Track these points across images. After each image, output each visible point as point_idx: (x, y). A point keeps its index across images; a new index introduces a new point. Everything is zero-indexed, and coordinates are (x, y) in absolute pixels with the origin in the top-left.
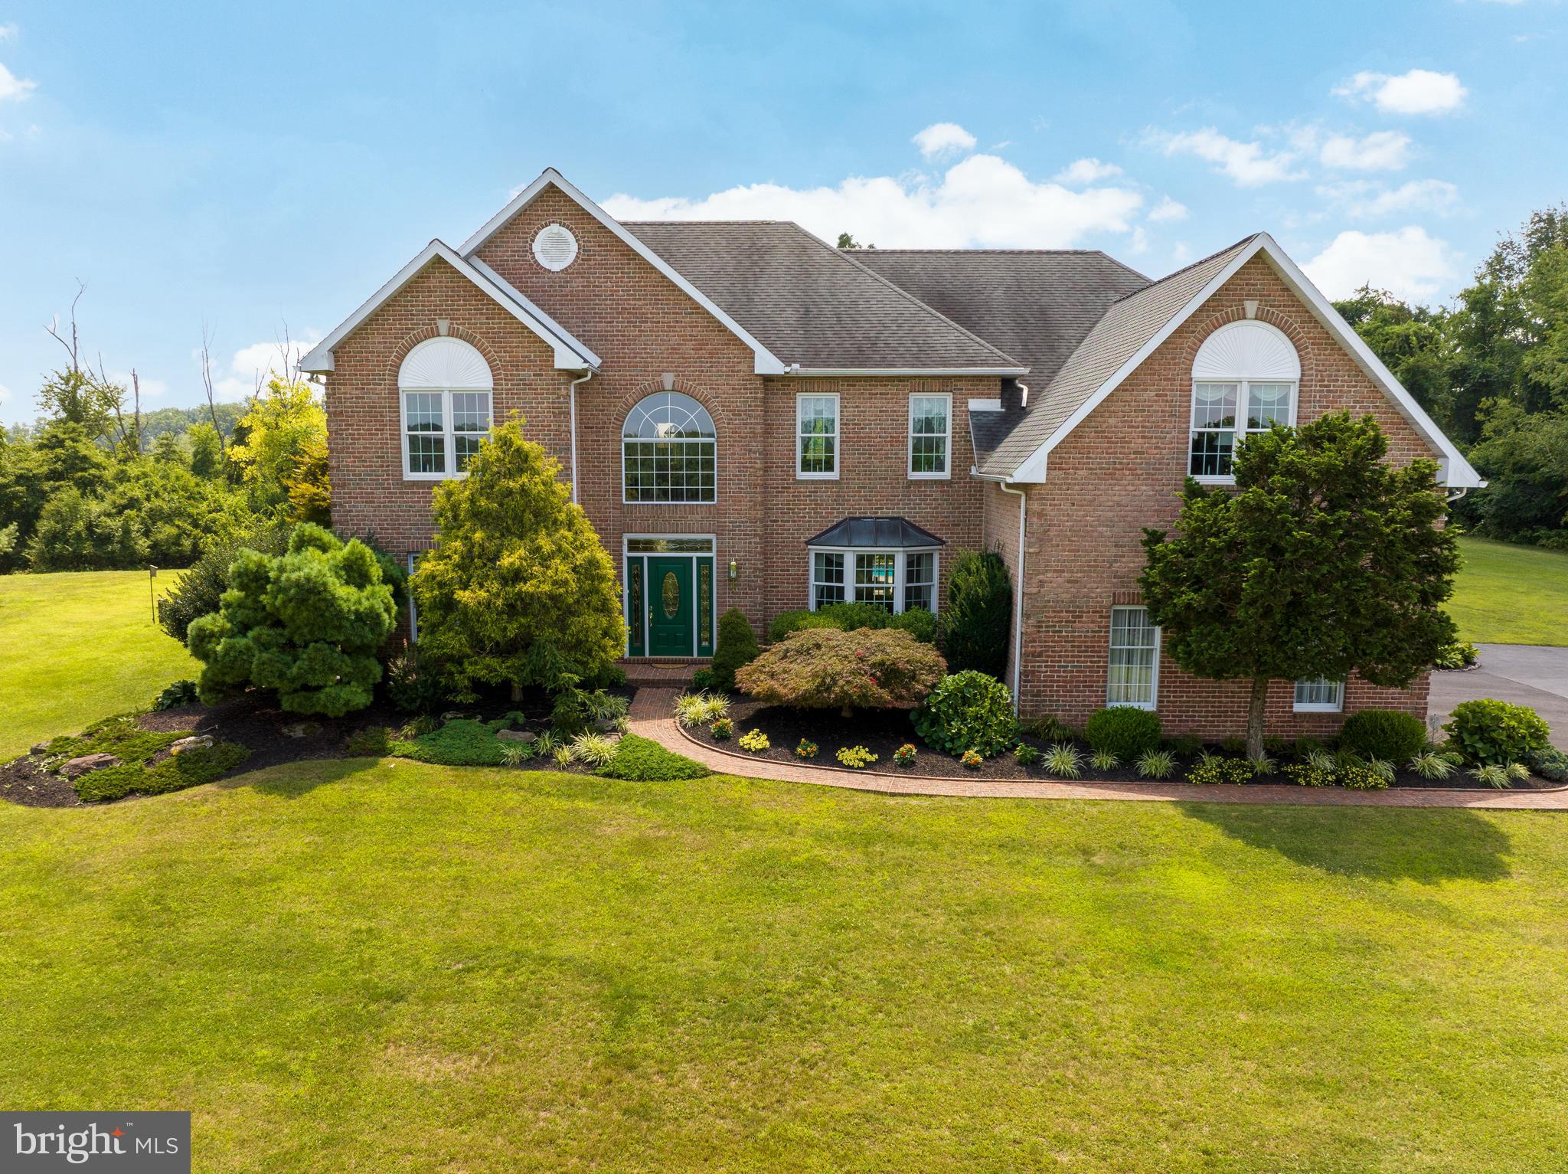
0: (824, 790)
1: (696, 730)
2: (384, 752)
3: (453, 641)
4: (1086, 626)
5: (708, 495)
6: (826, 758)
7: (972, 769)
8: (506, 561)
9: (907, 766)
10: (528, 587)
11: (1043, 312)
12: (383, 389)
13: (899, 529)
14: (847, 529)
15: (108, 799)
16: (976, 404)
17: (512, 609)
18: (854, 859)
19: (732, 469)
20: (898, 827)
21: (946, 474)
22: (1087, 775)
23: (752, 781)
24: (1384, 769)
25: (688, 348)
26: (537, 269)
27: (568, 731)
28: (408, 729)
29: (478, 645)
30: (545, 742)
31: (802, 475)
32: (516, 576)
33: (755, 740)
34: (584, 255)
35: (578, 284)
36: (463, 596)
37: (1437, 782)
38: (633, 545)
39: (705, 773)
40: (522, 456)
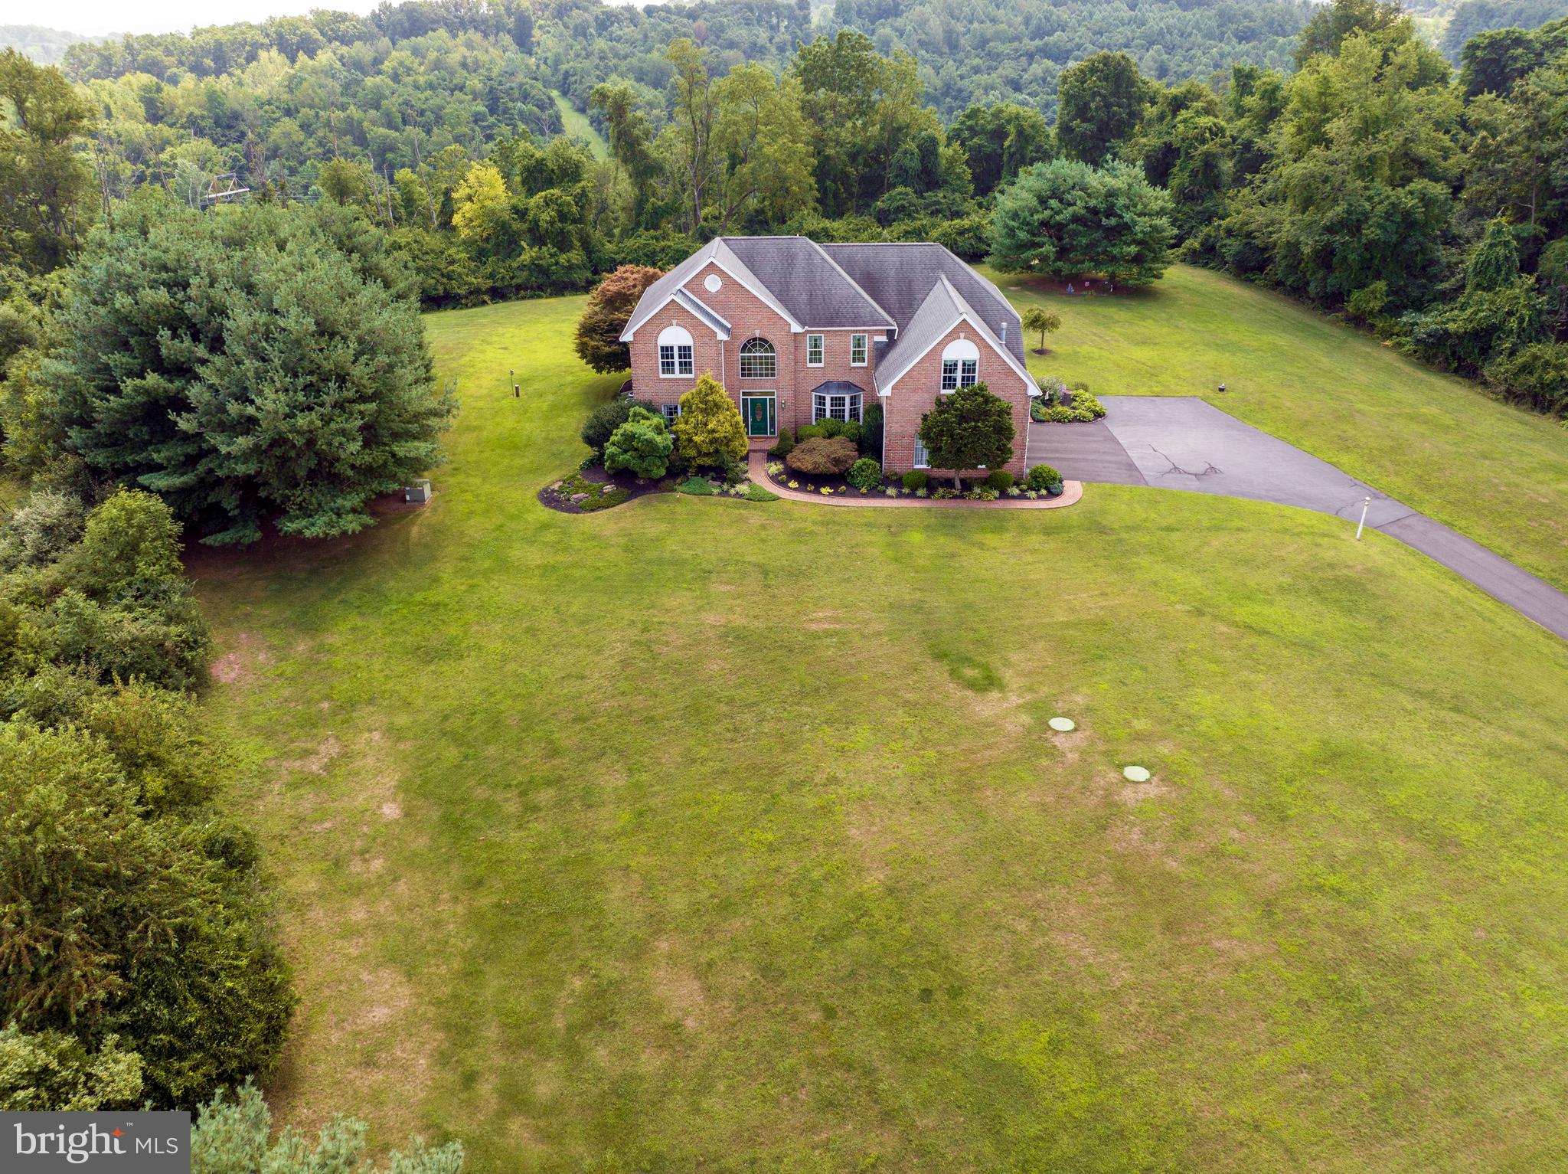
0: (816, 505)
1: (774, 479)
2: (673, 490)
3: (692, 452)
4: (906, 441)
5: (773, 375)
6: (817, 492)
7: (864, 495)
8: (710, 426)
9: (843, 495)
10: (717, 435)
11: (910, 284)
12: (652, 345)
13: (848, 386)
14: (827, 386)
15: (592, 510)
16: (877, 338)
17: (711, 442)
18: (823, 530)
19: (782, 366)
20: (836, 519)
21: (865, 364)
22: (900, 496)
23: (794, 502)
24: (996, 493)
25: (765, 321)
26: (706, 291)
27: (734, 482)
28: (679, 481)
29: (700, 453)
30: (725, 487)
31: (810, 365)
32: (713, 431)
33: (793, 484)
34: (724, 286)
35: (722, 297)
36: (696, 438)
37: (1013, 497)
38: (744, 394)
39: (777, 499)
40: (712, 387)
